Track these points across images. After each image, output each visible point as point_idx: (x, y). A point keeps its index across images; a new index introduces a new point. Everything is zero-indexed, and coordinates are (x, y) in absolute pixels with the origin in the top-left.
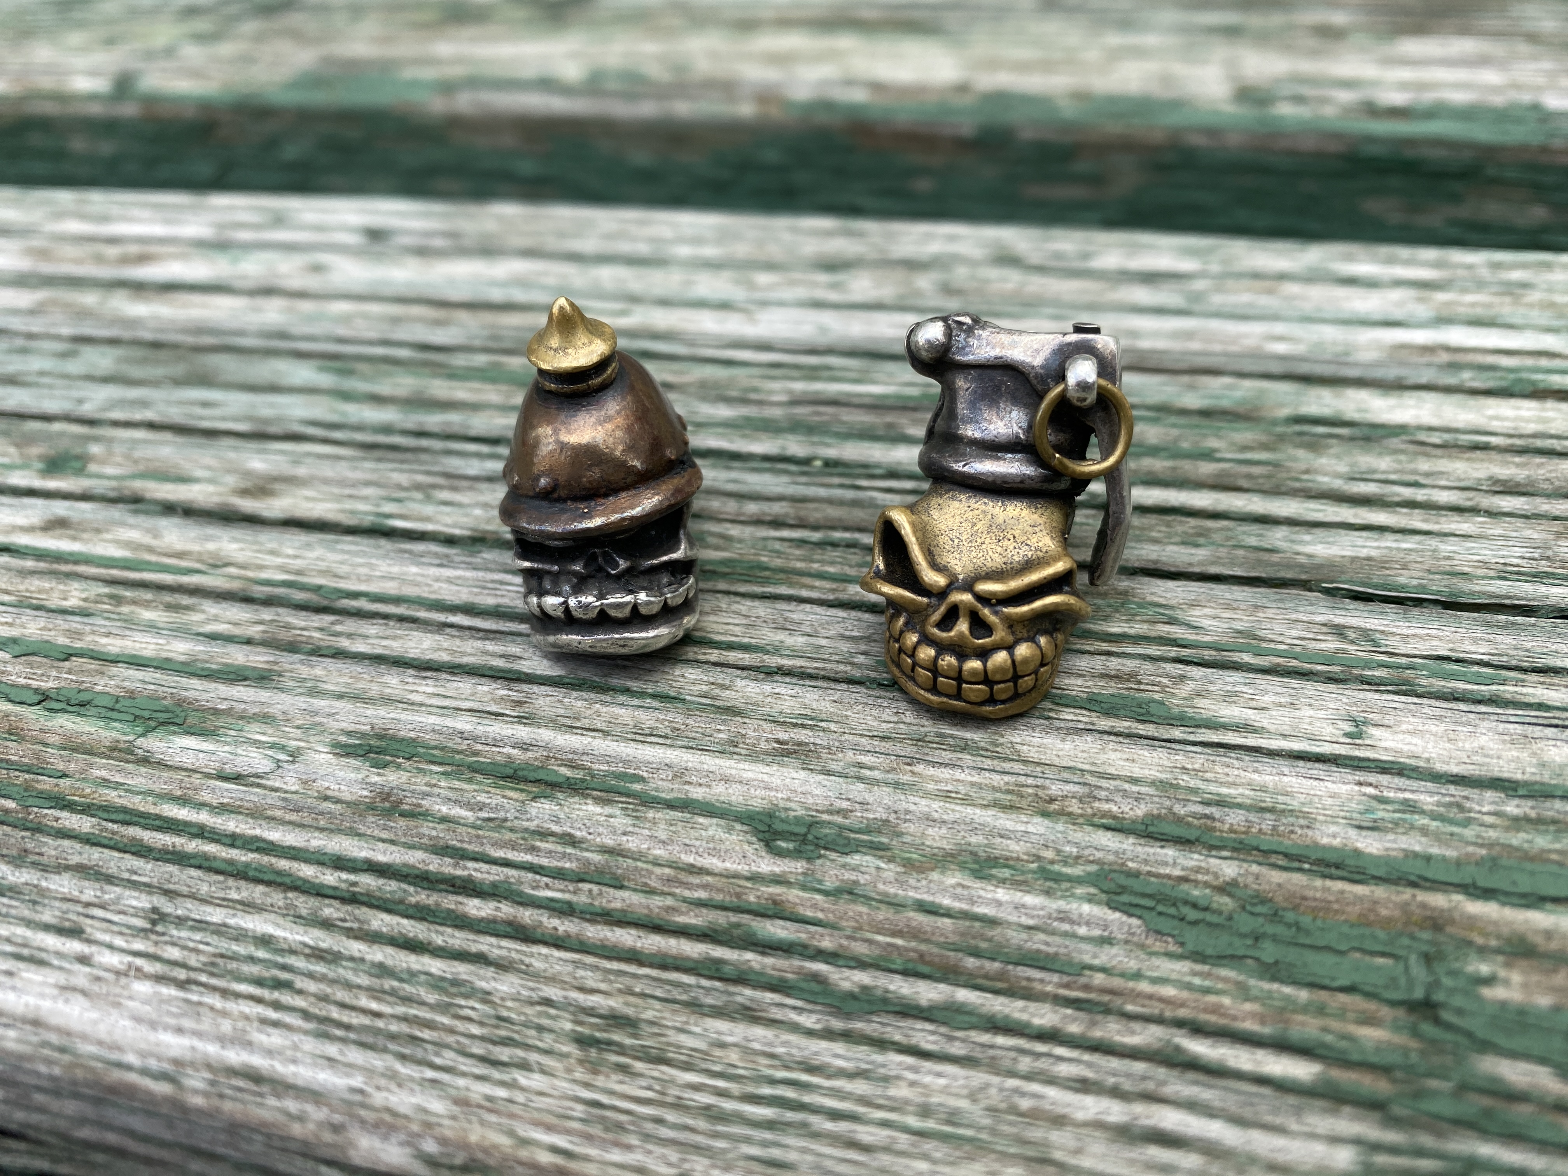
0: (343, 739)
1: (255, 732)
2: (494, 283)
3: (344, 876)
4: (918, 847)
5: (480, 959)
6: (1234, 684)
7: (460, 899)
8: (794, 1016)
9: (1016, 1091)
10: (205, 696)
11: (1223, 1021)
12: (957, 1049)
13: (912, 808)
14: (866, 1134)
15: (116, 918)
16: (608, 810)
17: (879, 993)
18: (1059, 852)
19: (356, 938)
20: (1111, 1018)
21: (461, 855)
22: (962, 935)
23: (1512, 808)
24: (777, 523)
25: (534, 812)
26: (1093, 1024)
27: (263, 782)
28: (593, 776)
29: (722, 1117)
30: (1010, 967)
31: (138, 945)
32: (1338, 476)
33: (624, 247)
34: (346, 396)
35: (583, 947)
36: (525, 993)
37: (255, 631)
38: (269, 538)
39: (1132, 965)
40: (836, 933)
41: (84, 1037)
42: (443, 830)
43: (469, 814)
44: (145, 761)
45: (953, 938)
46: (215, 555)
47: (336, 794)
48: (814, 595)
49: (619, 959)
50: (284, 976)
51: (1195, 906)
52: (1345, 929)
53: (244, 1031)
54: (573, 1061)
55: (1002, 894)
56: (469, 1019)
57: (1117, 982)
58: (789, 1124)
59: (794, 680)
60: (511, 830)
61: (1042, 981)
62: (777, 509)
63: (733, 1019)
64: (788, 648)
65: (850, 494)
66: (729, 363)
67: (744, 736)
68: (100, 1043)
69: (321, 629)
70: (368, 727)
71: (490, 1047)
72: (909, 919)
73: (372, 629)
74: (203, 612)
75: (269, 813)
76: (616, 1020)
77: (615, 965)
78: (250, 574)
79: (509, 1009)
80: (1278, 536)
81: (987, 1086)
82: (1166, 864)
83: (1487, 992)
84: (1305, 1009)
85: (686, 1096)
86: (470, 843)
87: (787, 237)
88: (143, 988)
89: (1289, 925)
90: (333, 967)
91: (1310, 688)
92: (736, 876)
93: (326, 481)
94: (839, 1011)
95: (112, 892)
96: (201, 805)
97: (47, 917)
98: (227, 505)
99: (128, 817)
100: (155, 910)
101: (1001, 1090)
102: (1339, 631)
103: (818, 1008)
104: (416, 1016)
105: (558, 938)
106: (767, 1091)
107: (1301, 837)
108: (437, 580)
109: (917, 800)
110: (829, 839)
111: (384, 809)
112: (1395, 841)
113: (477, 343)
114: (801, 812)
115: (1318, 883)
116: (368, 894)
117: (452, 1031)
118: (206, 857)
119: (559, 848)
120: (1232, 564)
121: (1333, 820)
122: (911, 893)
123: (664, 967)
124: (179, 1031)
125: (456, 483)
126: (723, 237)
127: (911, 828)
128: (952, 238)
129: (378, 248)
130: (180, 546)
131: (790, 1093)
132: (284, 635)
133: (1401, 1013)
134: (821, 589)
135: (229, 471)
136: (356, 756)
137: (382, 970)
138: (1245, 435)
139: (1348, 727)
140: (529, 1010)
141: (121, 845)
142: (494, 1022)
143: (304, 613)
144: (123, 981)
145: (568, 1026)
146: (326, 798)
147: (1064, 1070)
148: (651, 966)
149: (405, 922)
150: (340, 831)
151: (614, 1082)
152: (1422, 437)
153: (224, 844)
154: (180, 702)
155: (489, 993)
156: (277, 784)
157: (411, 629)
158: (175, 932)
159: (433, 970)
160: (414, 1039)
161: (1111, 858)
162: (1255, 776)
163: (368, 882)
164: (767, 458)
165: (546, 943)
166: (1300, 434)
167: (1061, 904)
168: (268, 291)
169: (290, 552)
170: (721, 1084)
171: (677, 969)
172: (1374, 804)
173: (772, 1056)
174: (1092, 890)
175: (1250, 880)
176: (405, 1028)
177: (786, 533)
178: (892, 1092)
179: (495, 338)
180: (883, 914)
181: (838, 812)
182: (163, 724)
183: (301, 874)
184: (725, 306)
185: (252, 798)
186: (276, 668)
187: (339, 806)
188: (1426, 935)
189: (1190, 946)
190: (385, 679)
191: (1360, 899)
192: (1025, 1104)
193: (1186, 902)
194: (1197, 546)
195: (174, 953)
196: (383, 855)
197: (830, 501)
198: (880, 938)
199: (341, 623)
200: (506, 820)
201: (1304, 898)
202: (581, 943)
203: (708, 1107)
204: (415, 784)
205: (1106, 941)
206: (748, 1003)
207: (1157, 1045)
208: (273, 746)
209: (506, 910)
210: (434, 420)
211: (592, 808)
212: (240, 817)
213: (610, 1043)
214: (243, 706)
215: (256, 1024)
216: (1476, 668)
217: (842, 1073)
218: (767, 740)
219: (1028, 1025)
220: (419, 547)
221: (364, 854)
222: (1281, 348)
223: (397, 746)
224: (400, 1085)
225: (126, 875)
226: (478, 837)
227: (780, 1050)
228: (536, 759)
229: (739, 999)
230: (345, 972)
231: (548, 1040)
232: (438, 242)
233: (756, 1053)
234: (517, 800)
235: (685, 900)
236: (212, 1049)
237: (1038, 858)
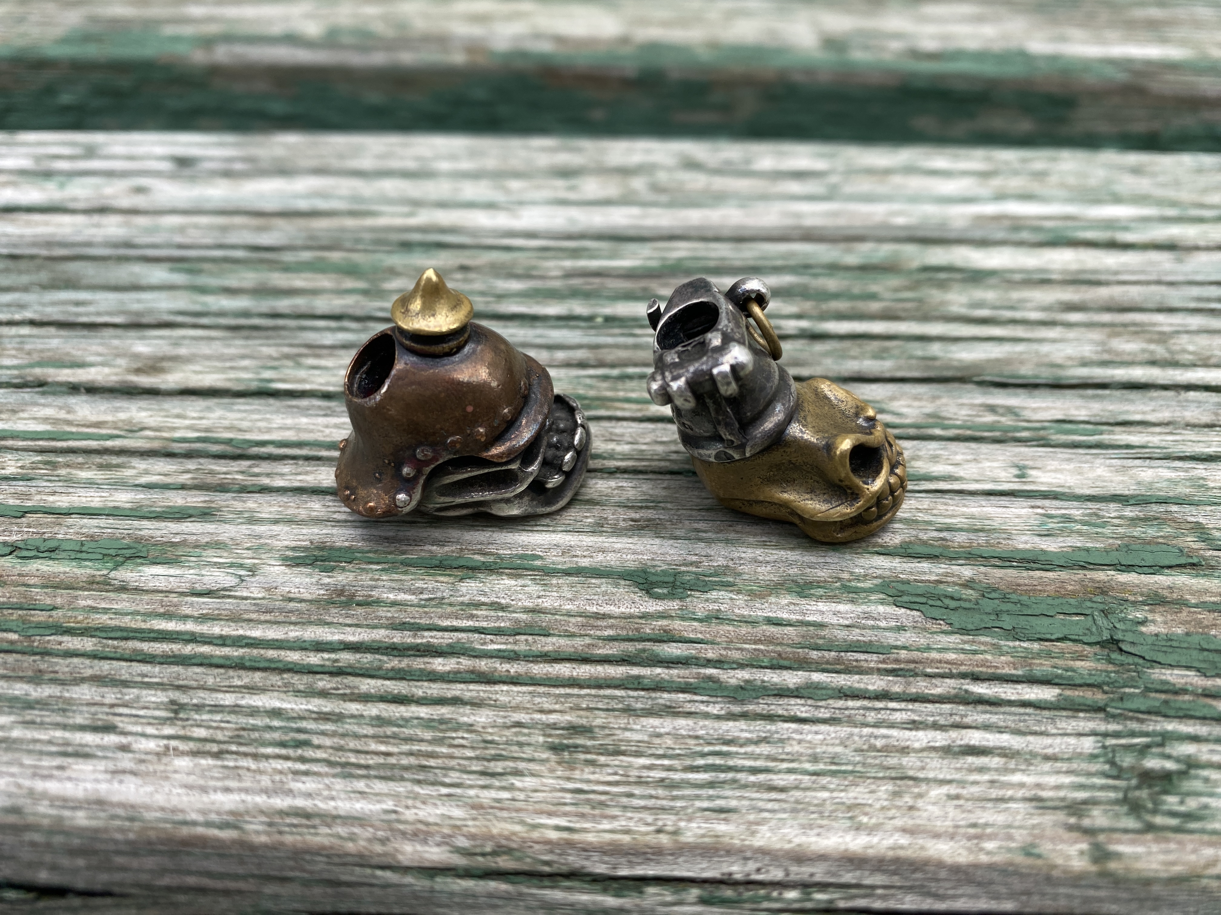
0: (290, 553)
1: (211, 556)
2: (297, 196)
3: (326, 656)
4: (756, 581)
5: (456, 701)
6: (935, 450)
7: (426, 660)
8: (703, 708)
9: (871, 736)
10: (159, 533)
11: (990, 671)
12: (824, 714)
13: (743, 555)
14: (779, 780)
15: (142, 713)
16: (521, 582)
17: (759, 683)
18: (851, 573)
19: (351, 700)
20: (918, 679)
21: (417, 628)
22: (803, 637)
23: (1129, 512)
24: (582, 365)
25: (464, 590)
26: (909, 684)
27: (232, 593)
28: (502, 559)
29: (673, 785)
30: (843, 654)
31: (168, 730)
32: (962, 305)
33: (395, 164)
34: (203, 290)
35: (534, 682)
36: (500, 721)
37: (184, 478)
38: (174, 406)
39: (923, 641)
40: (716, 647)
41: (148, 808)
42: (397, 611)
43: (413, 597)
44: (123, 588)
45: (797, 640)
46: (129, 422)
47: (298, 595)
48: (627, 414)
49: (564, 686)
50: (302, 737)
51: (952, 598)
52: (1050, 601)
53: (281, 782)
54: (553, 764)
55: (822, 606)
56: (463, 746)
57: (916, 655)
58: (724, 782)
59: (631, 476)
60: (451, 605)
61: (866, 661)
62: (580, 354)
63: (661, 716)
64: (619, 454)
65: (630, 340)
66: (508, 249)
67: (606, 519)
68: (163, 809)
69: (242, 472)
70: (308, 543)
71: (486, 763)
72: (764, 631)
73: (286, 468)
74: (134, 468)
75: (246, 616)
76: (574, 729)
77: (562, 691)
78: (165, 435)
79: (491, 734)
80: (935, 349)
81: (852, 735)
82: (925, 573)
83: (1143, 629)
84: (1039, 655)
85: (645, 775)
86: (421, 618)
87: (523, 153)
88: (184, 763)
89: (1015, 603)
90: (339, 724)
91: (985, 448)
92: (631, 616)
93: (208, 358)
94: (734, 700)
95: (132, 693)
96: (185, 618)
97: (79, 720)
98: (126, 382)
99: (125, 634)
100: (173, 702)
101: (861, 737)
102: (992, 409)
103: (719, 699)
104: (419, 751)
105: (513, 677)
106: (701, 762)
107: (1005, 546)
108: (327, 426)
109: (745, 549)
110: (692, 582)
111: (341, 602)
112: (1063, 542)
113: (299, 242)
114: (665, 567)
115: (1025, 574)
116: (350, 666)
117: (452, 757)
118: (203, 655)
119: (492, 613)
120: (910, 368)
121: (1022, 532)
122: (760, 613)
123: (600, 687)
124: (227, 790)
125: (318, 351)
126: (472, 154)
127: (745, 569)
128: (648, 151)
129: (187, 172)
130: (94, 418)
131: (718, 761)
132: (209, 480)
133: (1097, 649)
134: (630, 410)
135: (118, 356)
136: (306, 565)
137: (380, 721)
138: (894, 281)
139: (1016, 471)
140: (507, 733)
141: (127, 656)
142: (482, 745)
143: (223, 461)
144: (165, 760)
145: (541, 739)
146: (291, 600)
147: (898, 717)
148: (589, 687)
149: (388, 683)
150: (310, 623)
151: (587, 773)
152: (1008, 276)
153: (217, 645)
154: (139, 540)
155: (471, 725)
156: (245, 594)
157: (318, 465)
158: (197, 717)
159: (422, 715)
160: (423, 767)
161: (888, 573)
162: (965, 509)
163: (346, 658)
164: (559, 318)
165: (504, 683)
166: (930, 279)
167: (864, 608)
168: (103, 210)
169: (195, 415)
170: (666, 762)
171: (609, 687)
172: (1045, 519)
173: (697, 737)
174: (882, 596)
175: (982, 577)
176: (412, 761)
177: (592, 372)
178: (788, 749)
179: (312, 238)
180: (744, 630)
181: (692, 564)
182: (129, 558)
183: (289, 659)
184: (490, 206)
185: (227, 606)
186: (213, 505)
187: (303, 604)
188: (1099, 599)
189: (957, 625)
190: (309, 505)
191: (1054, 580)
192: (879, 743)
193: (946, 597)
194: (882, 358)
195: (201, 733)
196: (353, 636)
197: (617, 346)
198: (747, 646)
199: (257, 466)
200: (443, 598)
201: (1019, 585)
202: (532, 678)
203: (662, 780)
204: (361, 580)
205: (901, 629)
206: (668, 703)
207: (953, 692)
208: (232, 565)
209: (466, 663)
210: (283, 304)
211: (508, 582)
212: (222, 623)
213: (576, 746)
214: (195, 538)
215: (290, 776)
216: (1082, 426)
217: (749, 742)
218: (624, 520)
219: (867, 691)
220: (304, 402)
221: (336, 637)
222: (900, 221)
223: (338, 554)
224: (424, 803)
225: (139, 679)
226: (426, 613)
227: (702, 732)
228: (453, 552)
229: (661, 701)
230: (350, 727)
231: (528, 752)
232: (238, 166)
233: (683, 737)
234: (447, 583)
235: (599, 638)
236: (260, 800)
237: (839, 579)
